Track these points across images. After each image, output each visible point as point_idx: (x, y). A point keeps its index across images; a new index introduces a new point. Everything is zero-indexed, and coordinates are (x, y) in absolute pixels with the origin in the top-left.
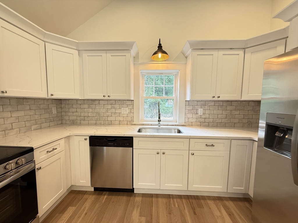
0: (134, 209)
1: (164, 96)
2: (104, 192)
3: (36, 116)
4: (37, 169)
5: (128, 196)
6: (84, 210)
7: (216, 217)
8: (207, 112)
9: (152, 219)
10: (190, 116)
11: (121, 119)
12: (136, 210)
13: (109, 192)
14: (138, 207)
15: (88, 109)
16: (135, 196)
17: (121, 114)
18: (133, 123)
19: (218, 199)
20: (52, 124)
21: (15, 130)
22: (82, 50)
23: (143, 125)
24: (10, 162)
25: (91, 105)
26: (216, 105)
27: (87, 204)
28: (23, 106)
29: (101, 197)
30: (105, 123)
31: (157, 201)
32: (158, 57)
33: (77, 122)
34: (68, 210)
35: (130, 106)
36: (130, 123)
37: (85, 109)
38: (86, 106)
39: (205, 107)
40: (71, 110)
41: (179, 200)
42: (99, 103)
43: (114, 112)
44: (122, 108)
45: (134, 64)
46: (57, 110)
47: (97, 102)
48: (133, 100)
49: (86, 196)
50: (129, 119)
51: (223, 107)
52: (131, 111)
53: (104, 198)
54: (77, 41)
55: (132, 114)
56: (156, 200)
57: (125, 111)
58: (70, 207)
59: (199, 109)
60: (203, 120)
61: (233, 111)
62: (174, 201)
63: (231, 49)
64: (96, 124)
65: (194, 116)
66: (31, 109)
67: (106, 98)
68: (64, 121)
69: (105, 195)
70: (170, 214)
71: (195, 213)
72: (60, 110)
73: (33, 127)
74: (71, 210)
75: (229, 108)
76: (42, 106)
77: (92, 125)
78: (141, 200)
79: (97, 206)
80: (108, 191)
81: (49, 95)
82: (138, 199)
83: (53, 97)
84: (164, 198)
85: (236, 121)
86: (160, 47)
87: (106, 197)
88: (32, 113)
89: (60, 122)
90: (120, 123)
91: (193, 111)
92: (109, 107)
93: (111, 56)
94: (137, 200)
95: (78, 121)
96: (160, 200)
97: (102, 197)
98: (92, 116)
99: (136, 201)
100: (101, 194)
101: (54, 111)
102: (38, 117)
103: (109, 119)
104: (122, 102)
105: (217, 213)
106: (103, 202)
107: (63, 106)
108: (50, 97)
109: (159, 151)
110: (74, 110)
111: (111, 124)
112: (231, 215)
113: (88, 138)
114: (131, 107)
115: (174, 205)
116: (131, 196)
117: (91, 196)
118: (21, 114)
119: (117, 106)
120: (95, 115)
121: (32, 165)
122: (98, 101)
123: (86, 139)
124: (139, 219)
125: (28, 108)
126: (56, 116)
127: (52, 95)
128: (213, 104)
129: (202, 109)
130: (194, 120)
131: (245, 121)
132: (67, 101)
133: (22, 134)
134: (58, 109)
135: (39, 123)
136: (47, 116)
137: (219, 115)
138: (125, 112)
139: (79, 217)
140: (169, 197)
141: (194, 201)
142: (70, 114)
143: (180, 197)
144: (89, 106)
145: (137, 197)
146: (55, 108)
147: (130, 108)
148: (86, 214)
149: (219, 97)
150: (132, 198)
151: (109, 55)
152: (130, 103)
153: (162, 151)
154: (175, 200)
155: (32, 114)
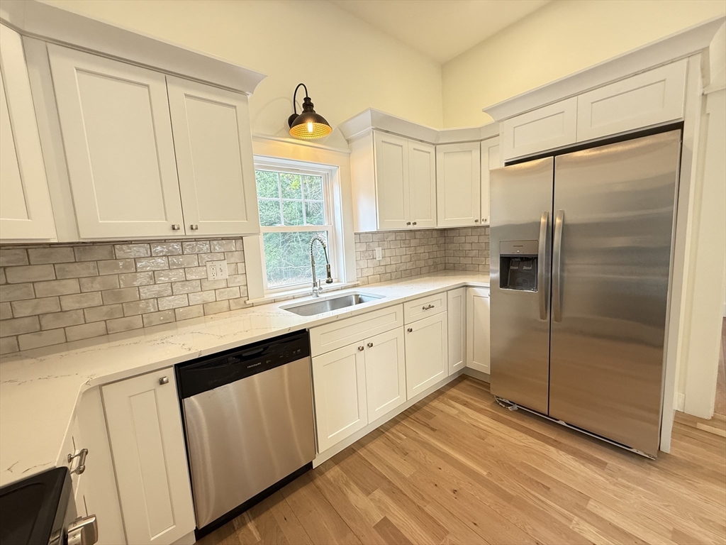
0: (345, 495)
1: (305, 224)
2: (237, 521)
5: (305, 484)
7: (456, 417)
8: (388, 253)
9: (390, 482)
10: (363, 264)
11: (209, 296)
12: (350, 492)
13: (248, 511)
14: (347, 484)
15: (57, 282)
16: (322, 473)
17: (205, 284)
18: (248, 302)
19: (439, 393)
25: (72, 267)
26: (398, 238)
29: (240, 536)
30: (150, 322)
31: (368, 451)
32: (306, 129)
35: (232, 256)
36: (238, 304)
38: (45, 272)
39: (383, 244)
41: (398, 427)
43: (182, 278)
44: (209, 264)
47: (102, 252)
48: (242, 237)
50: (235, 292)
51: (407, 242)
52: (236, 270)
53: (250, 530)
55: (241, 278)
56: (365, 450)
57: (220, 271)
59: (376, 249)
60: (382, 270)
61: (418, 248)
62: (392, 434)
63: (421, 141)
64: (107, 334)
65: (371, 263)
69: (244, 524)
70: (406, 454)
71: (433, 430)
75: (413, 243)
77: (86, 340)
78: (340, 471)
80: (246, 511)
82: (334, 473)
84: (375, 439)
85: (422, 263)
86: (308, 104)
87: (251, 525)
90: (206, 310)
91: (367, 254)
93: (186, 95)
94: (332, 477)
96: (373, 446)
97: (241, 534)
98: (85, 305)
99: (332, 479)
100: (232, 531)
103: (165, 304)
105: (453, 412)
106: (258, 539)
109: (361, 344)
111: (172, 319)
112: (465, 404)
113: (170, 375)
114: (236, 257)
115: (400, 438)
116: (312, 479)
119: (188, 259)
122: (109, 247)
124: (371, 500)
128: (393, 237)
129: (380, 248)
130: (370, 272)
131: (431, 262)
137: (403, 257)
138: (219, 273)
140: (379, 432)
141: (417, 415)
143: (395, 421)
144: (62, 269)
145: (327, 470)
147: (233, 260)
149: (415, 223)
150: (319, 482)
152: (232, 246)
153: (367, 342)
154: (393, 430)
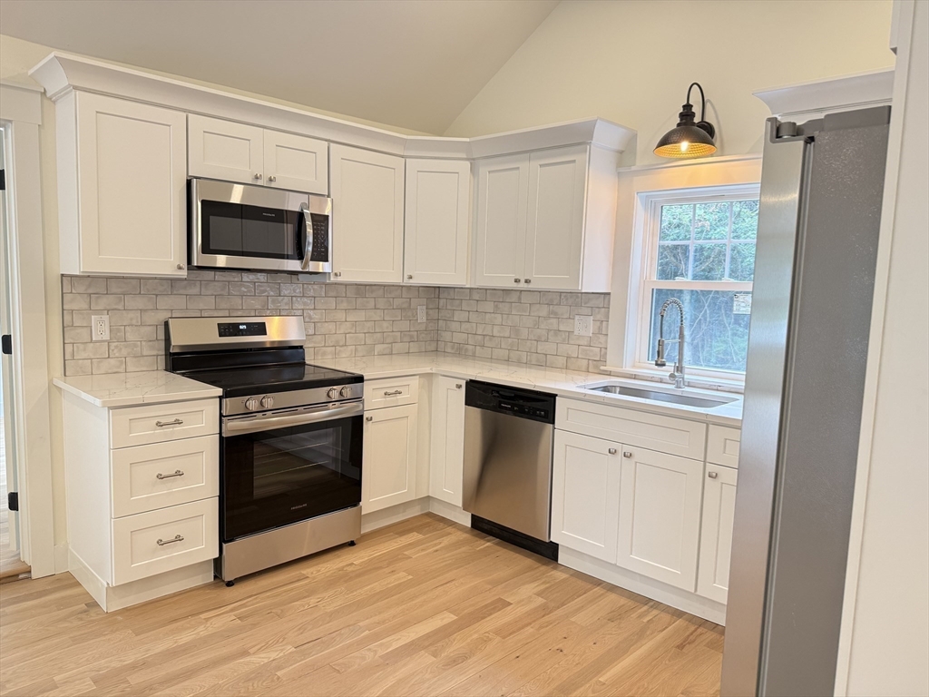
1: (725, 278)
2: (491, 538)
3: (385, 324)
4: (367, 419)
5: (538, 561)
6: (436, 545)
9: (559, 607)
11: (573, 351)
12: (536, 585)
13: (500, 540)
14: (545, 583)
15: (493, 315)
17: (572, 336)
18: (602, 368)
20: (414, 347)
21: (350, 348)
22: (478, 158)
23: (635, 377)
24: (335, 387)
25: (500, 305)
27: (446, 541)
28: (365, 299)
29: (480, 542)
30: (530, 361)
31: (603, 594)
33: (466, 350)
34: (411, 535)
35: (599, 312)
36: (597, 367)
37: (488, 315)
38: (489, 306)
40: (459, 316)
42: (520, 298)
43: (555, 327)
44: (577, 317)
45: (619, 173)
46: (427, 313)
48: (609, 294)
49: (449, 529)
50: (595, 353)
52: (600, 328)
53: (485, 544)
54: (468, 140)
55: (602, 339)
56: (602, 592)
57: (584, 327)
58: (415, 533)
62: (648, 611)
64: (508, 361)
66: (377, 307)
67: (522, 285)
68: (441, 345)
69: (489, 541)
72: (434, 313)
73: (379, 348)
74: (414, 537)
76: (397, 302)
78: (562, 578)
79: (463, 549)
81: (406, 277)
83: (413, 282)
86: (686, 116)
87: (488, 544)
88: (377, 315)
89: (433, 347)
90: (568, 365)
92: (544, 311)
93: (541, 166)
94: (553, 574)
95: (470, 347)
96: (613, 596)
97: (482, 542)
98: (502, 335)
99: (549, 574)
100: (483, 538)
101: (422, 316)
102: (387, 328)
103: (542, 348)
104: (578, 297)
106: (478, 549)
107: (442, 302)
108: (407, 282)
110: (463, 316)
111: (543, 364)
113: (463, 383)
114: (601, 315)
115: (640, 617)
116: (545, 564)
117: (459, 533)
118: (360, 316)
119: (563, 310)
120: (507, 334)
121: (358, 406)
123: (459, 387)
124: (530, 597)
125: (372, 304)
126: (423, 327)
127: (411, 277)
132: (452, 292)
133: (359, 358)
134: (431, 312)
135: (388, 341)
136: (405, 325)
138: (584, 329)
139: (423, 550)
141: (711, 635)
142: (454, 326)
144: (497, 306)
145: (561, 571)
146: (424, 307)
147: (599, 317)
148: (437, 551)
150: (543, 568)
151: (535, 164)
152: (600, 302)
153: (628, 449)
154: (655, 612)
155: (379, 319)
